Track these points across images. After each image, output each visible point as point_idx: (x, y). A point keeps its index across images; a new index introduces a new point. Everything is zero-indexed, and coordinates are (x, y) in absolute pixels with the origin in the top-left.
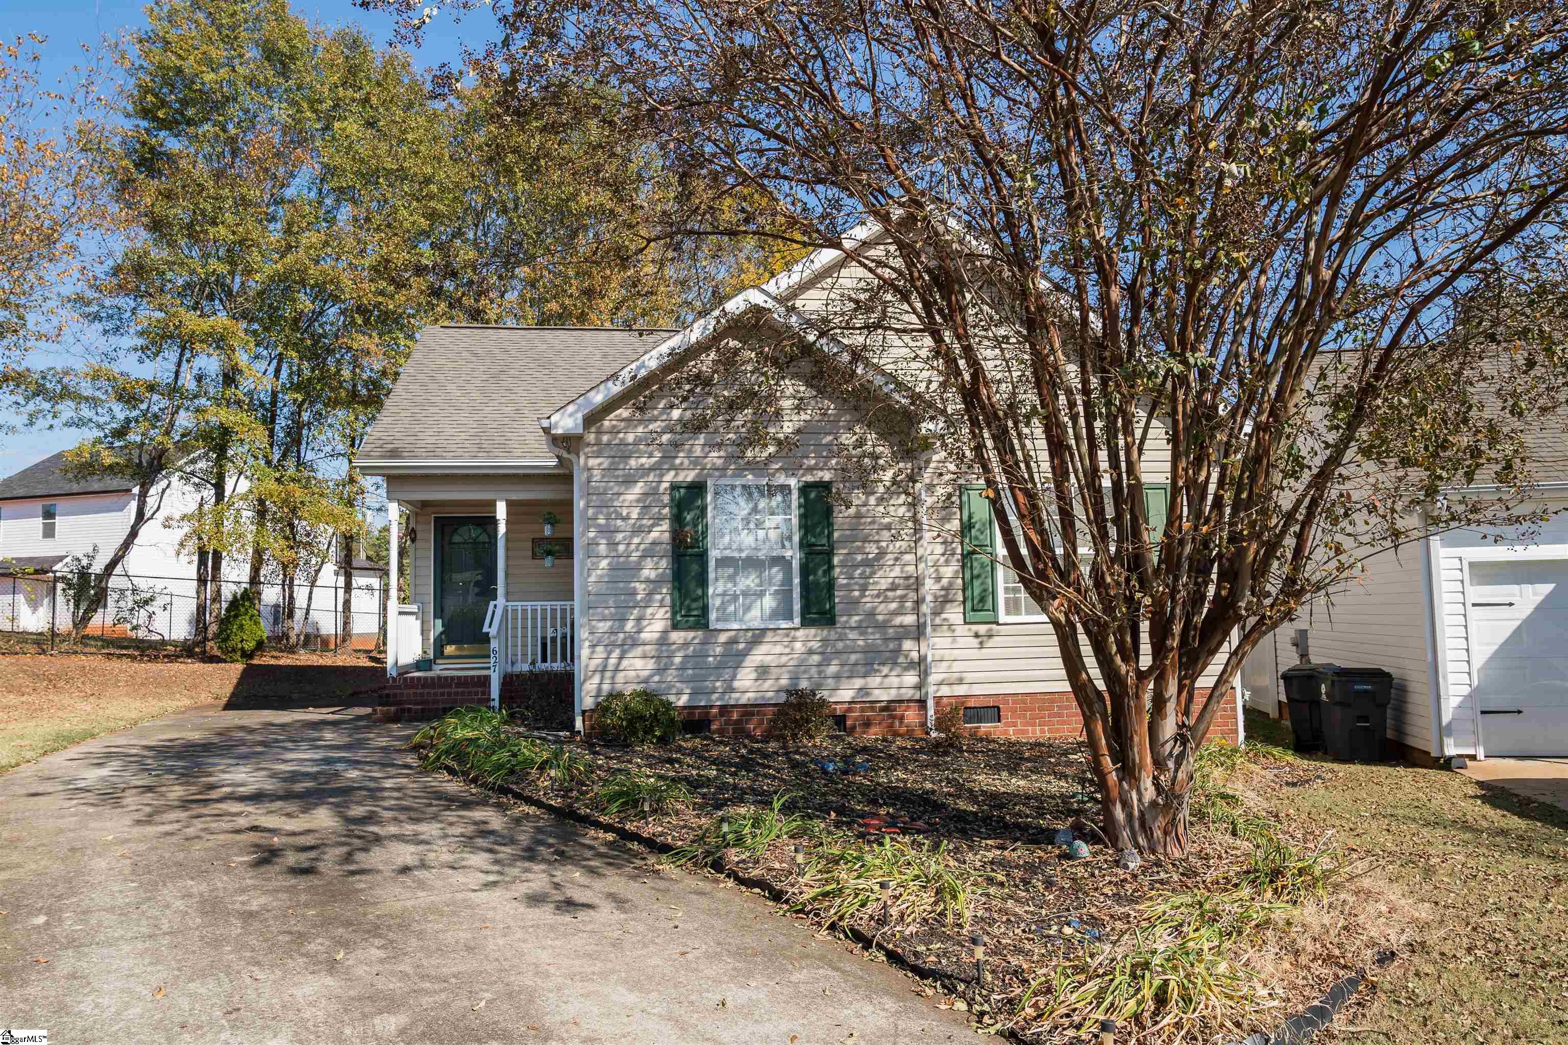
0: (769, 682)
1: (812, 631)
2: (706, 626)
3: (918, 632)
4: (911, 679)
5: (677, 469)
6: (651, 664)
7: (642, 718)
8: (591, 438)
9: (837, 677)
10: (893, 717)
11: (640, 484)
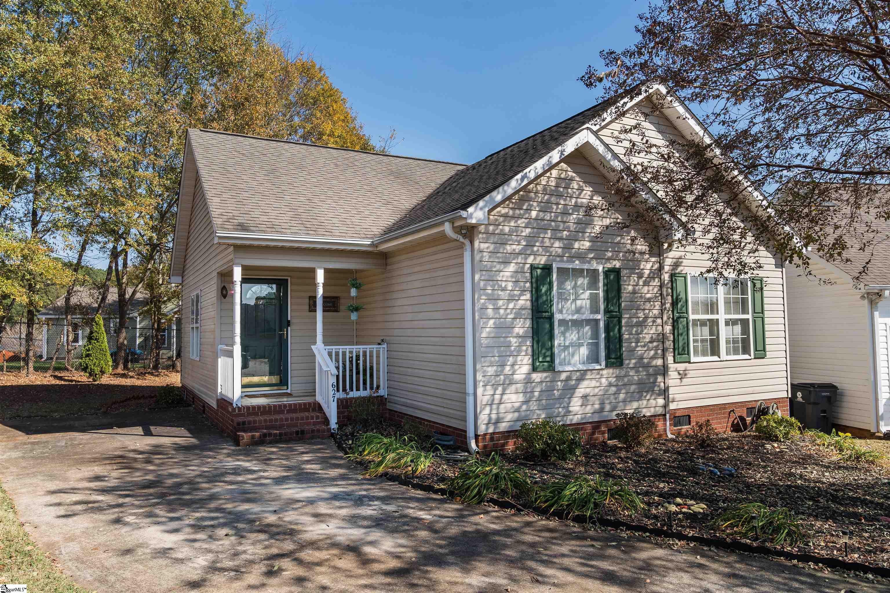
0: (589, 407)
1: (611, 371)
2: (553, 369)
3: (664, 371)
4: (661, 401)
5: (535, 255)
8: (482, 227)
9: (624, 401)
11: (512, 265)
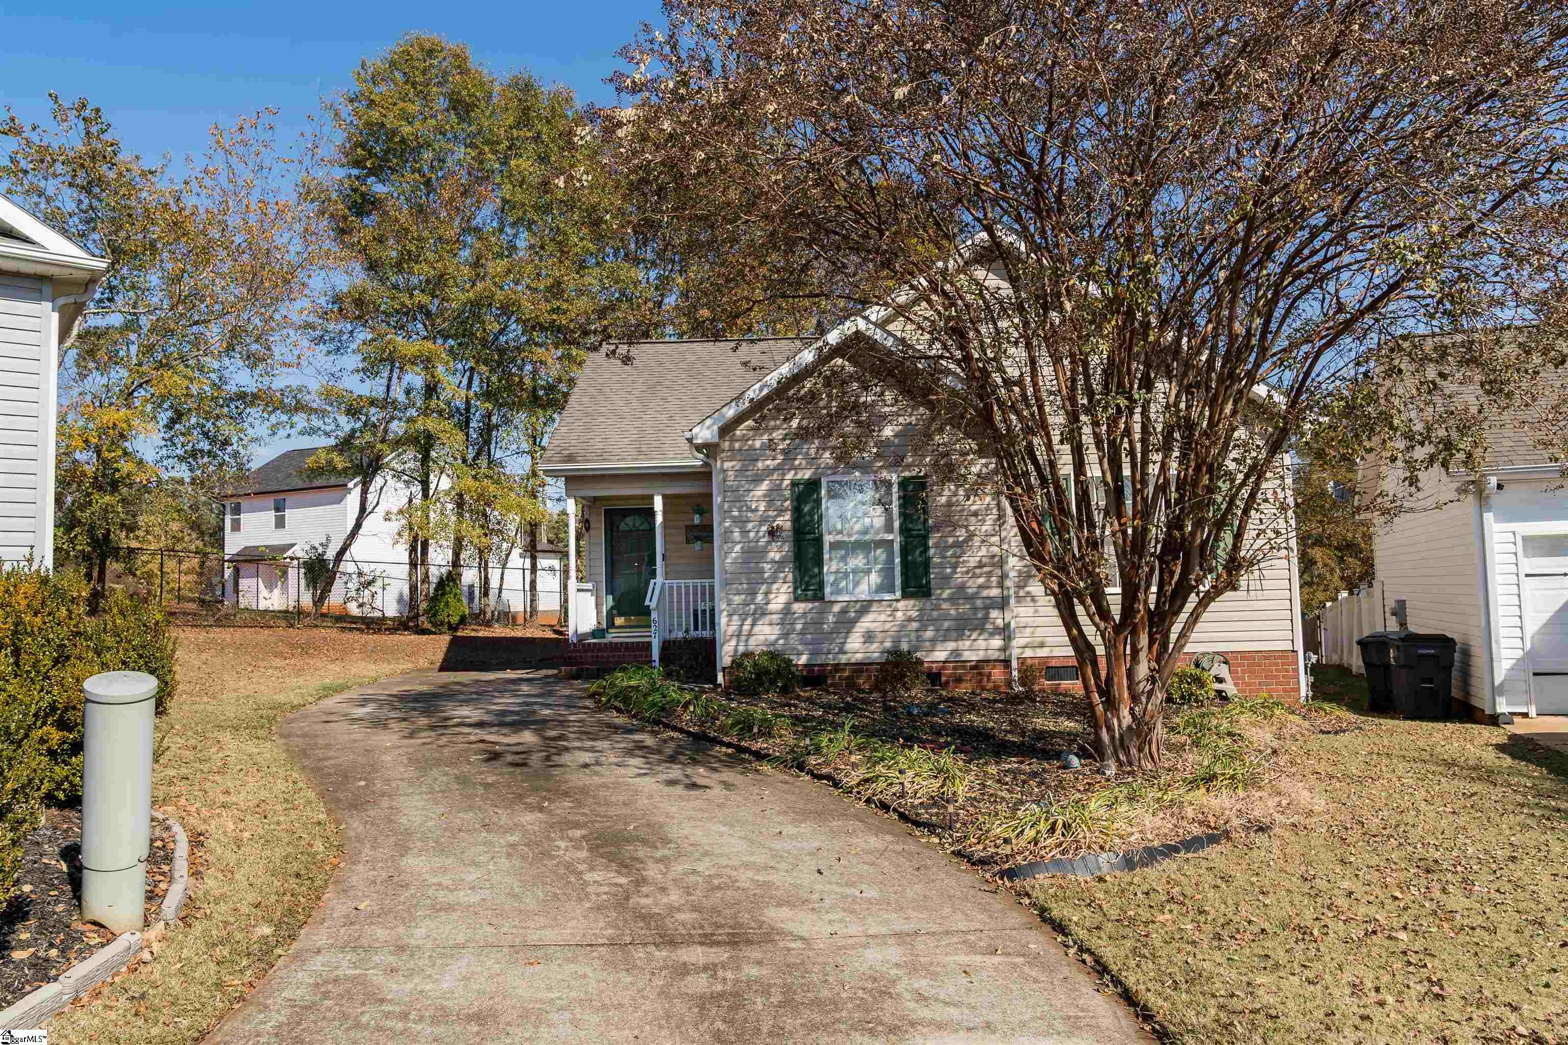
0: (875, 646)
1: (911, 603)
2: (822, 599)
3: (1003, 604)
4: (997, 642)
5: (796, 469)
6: (777, 630)
7: (768, 672)
8: (726, 445)
9: (933, 641)
10: (980, 674)
11: (767, 483)
